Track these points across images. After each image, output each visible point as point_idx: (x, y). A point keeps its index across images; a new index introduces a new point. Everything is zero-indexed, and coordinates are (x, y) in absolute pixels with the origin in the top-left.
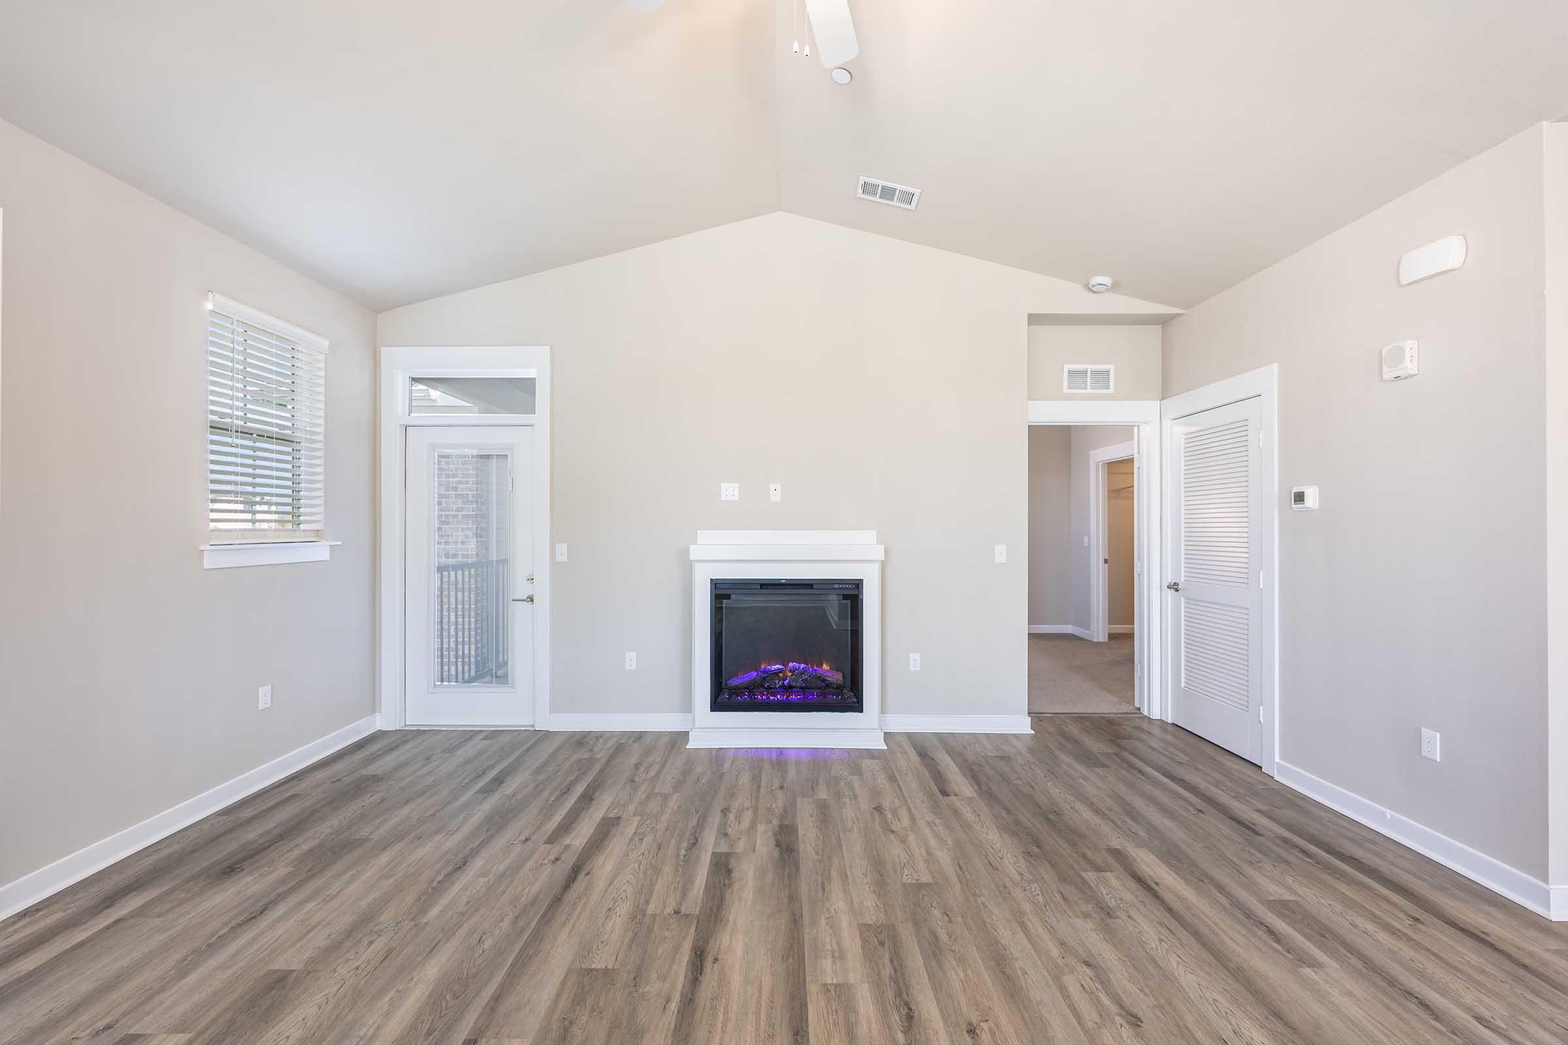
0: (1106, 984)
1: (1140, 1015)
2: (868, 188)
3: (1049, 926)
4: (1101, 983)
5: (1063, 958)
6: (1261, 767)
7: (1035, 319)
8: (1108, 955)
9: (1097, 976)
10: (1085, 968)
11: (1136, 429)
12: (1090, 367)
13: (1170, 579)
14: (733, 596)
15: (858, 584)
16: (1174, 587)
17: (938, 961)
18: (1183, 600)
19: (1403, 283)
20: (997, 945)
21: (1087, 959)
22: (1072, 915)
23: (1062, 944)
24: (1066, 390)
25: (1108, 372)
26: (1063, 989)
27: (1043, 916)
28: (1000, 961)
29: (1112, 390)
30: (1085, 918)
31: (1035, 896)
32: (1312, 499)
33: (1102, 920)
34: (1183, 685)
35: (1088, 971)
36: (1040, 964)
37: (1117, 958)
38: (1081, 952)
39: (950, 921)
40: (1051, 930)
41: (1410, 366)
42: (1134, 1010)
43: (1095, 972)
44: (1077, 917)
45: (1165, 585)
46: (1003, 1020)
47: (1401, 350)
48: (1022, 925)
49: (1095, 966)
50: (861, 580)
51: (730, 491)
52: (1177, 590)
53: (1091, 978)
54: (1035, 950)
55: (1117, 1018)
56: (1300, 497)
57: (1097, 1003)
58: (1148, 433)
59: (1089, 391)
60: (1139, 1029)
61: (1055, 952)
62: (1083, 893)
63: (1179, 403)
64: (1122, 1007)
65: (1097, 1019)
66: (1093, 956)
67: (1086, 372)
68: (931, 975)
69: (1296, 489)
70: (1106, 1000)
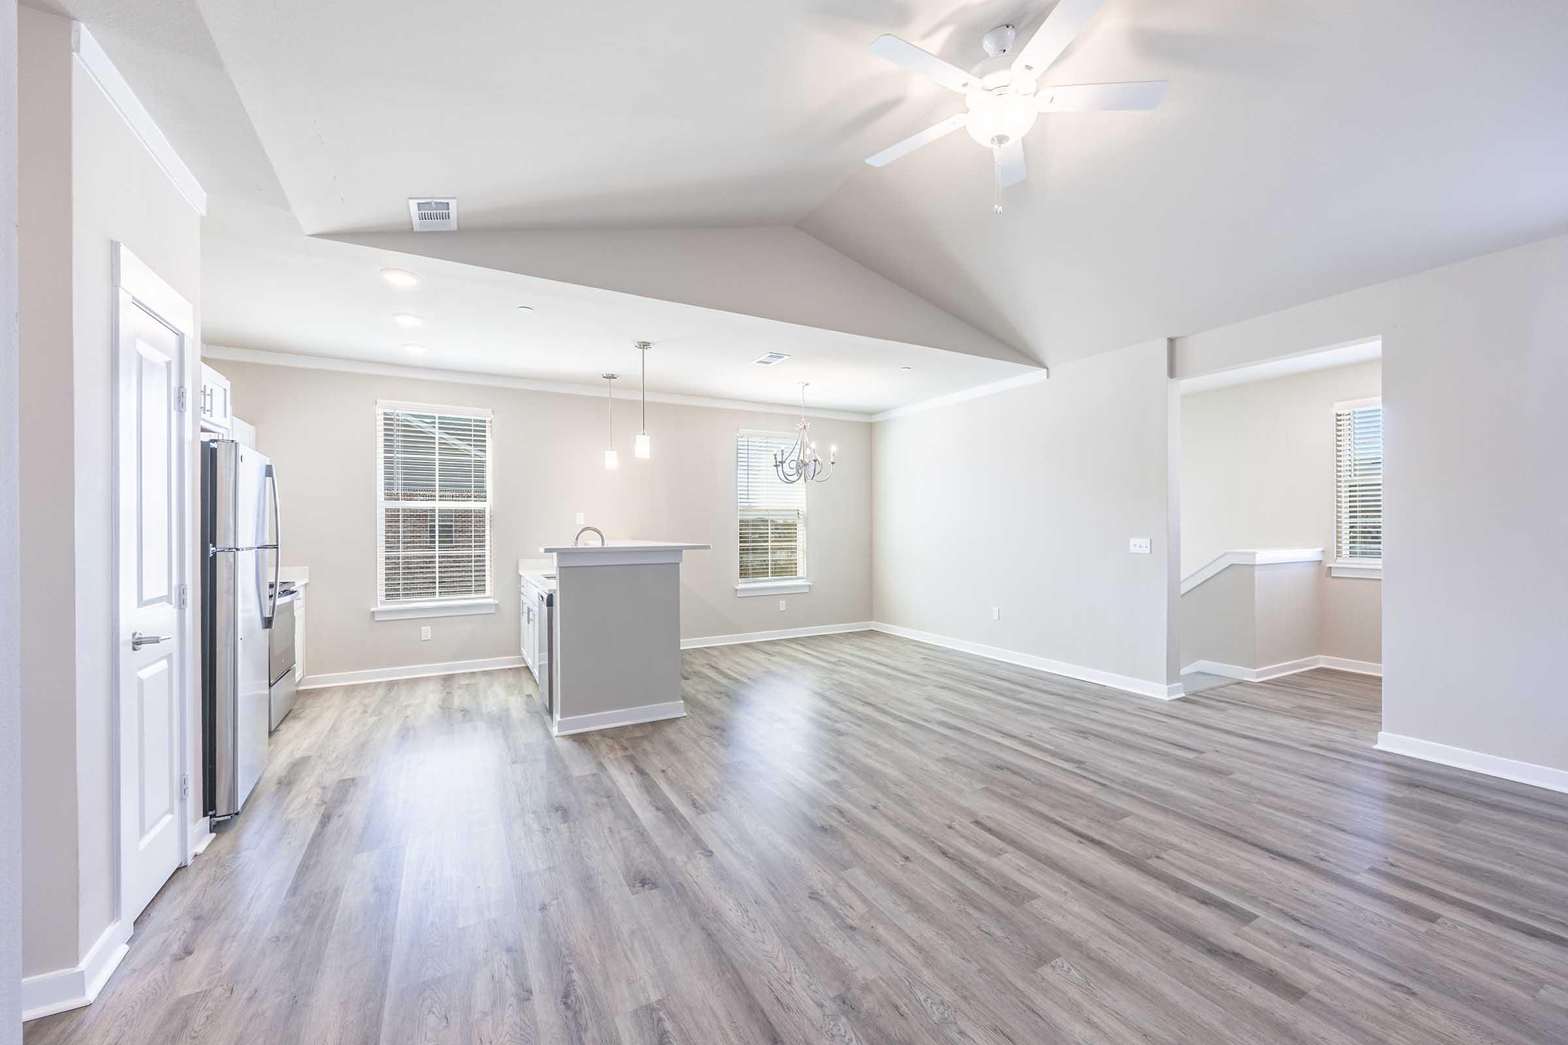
0: (835, 915)
1: (810, 901)
3: (897, 957)
4: (838, 915)
5: (872, 927)
8: (838, 945)
9: (843, 921)
10: (853, 924)
17: (959, 891)
20: (928, 920)
21: (853, 933)
22: (881, 982)
23: (878, 941)
26: (865, 901)
27: (907, 969)
28: (918, 907)
30: (866, 984)
31: (928, 997)
33: (849, 989)
35: (851, 922)
36: (888, 914)
37: (830, 944)
38: (860, 938)
39: (978, 927)
40: (892, 954)
42: (814, 903)
43: (845, 923)
44: (874, 981)
46: (892, 869)
48: (920, 950)
49: (846, 928)
53: (847, 916)
54: (896, 925)
55: (825, 894)
57: (841, 901)
60: (811, 891)
61: (881, 930)
62: (879, 1030)
64: (823, 903)
65: (838, 889)
66: (850, 938)
68: (954, 879)
70: (835, 904)
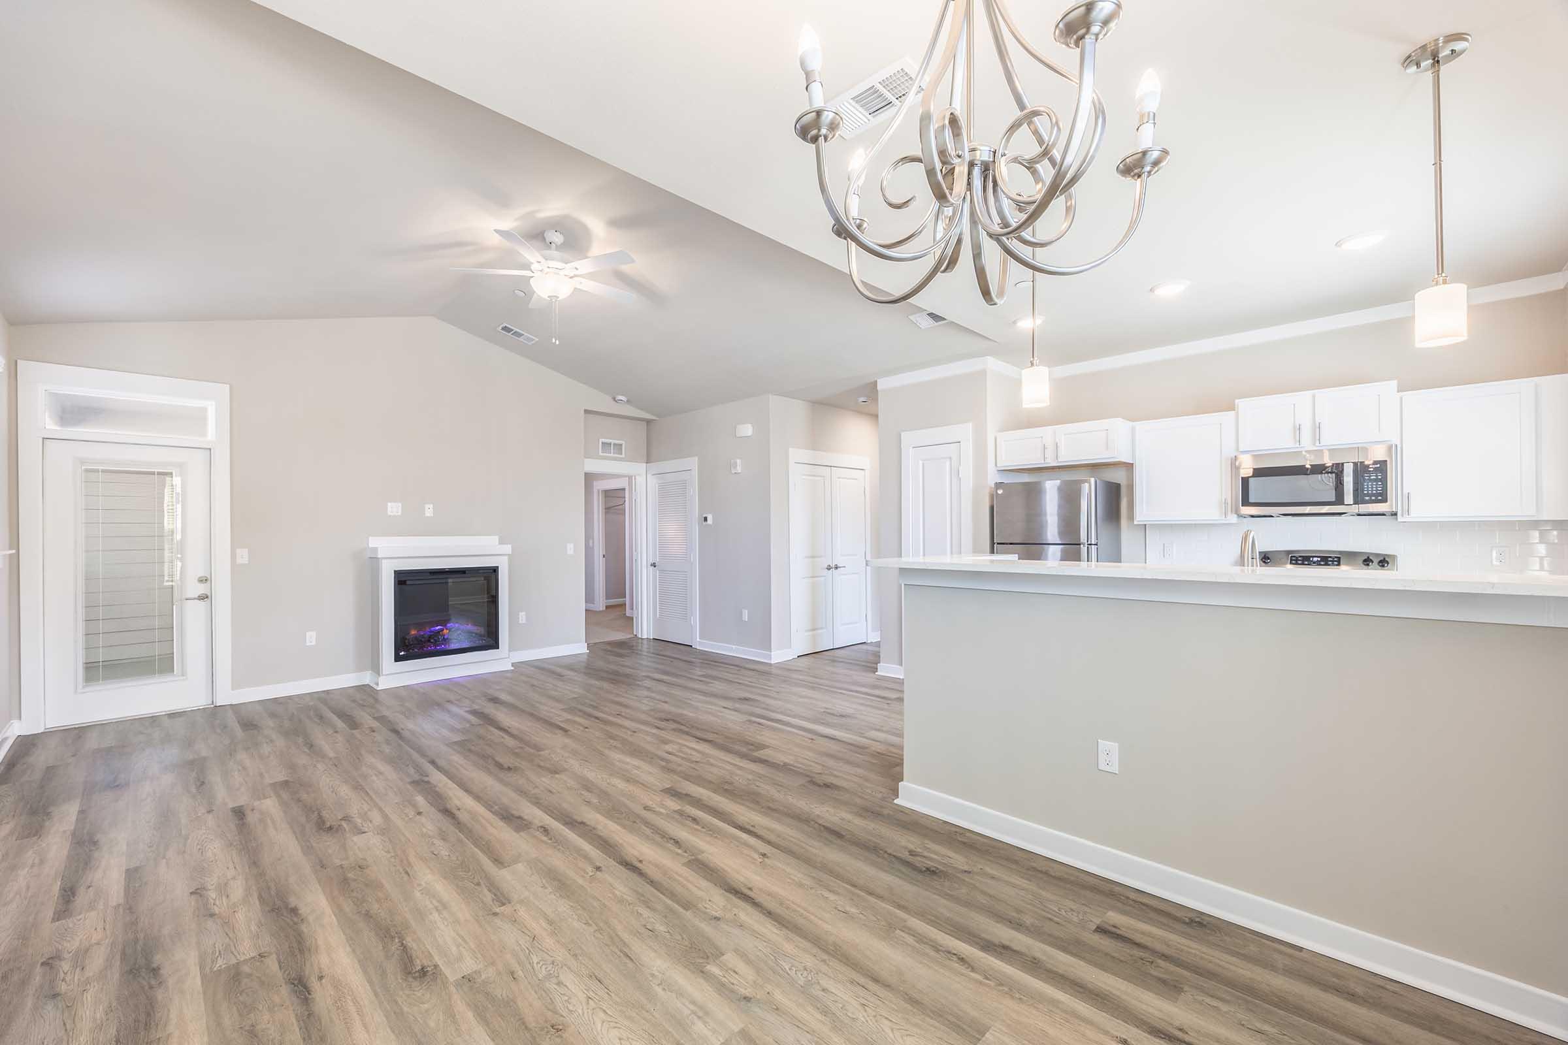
2: (505, 329)
6: (691, 646)
7: (586, 411)
11: (633, 478)
12: (613, 441)
13: (651, 561)
14: (408, 582)
15: (495, 570)
16: (654, 565)
18: (658, 572)
19: (738, 436)
24: (601, 454)
25: (621, 445)
29: (623, 456)
32: (710, 521)
34: (658, 616)
41: (739, 469)
45: (649, 564)
47: (736, 463)
50: (498, 567)
51: (394, 509)
52: (655, 566)
56: (706, 519)
58: (640, 480)
59: (612, 455)
63: (656, 467)
67: (610, 444)
69: (704, 516)
